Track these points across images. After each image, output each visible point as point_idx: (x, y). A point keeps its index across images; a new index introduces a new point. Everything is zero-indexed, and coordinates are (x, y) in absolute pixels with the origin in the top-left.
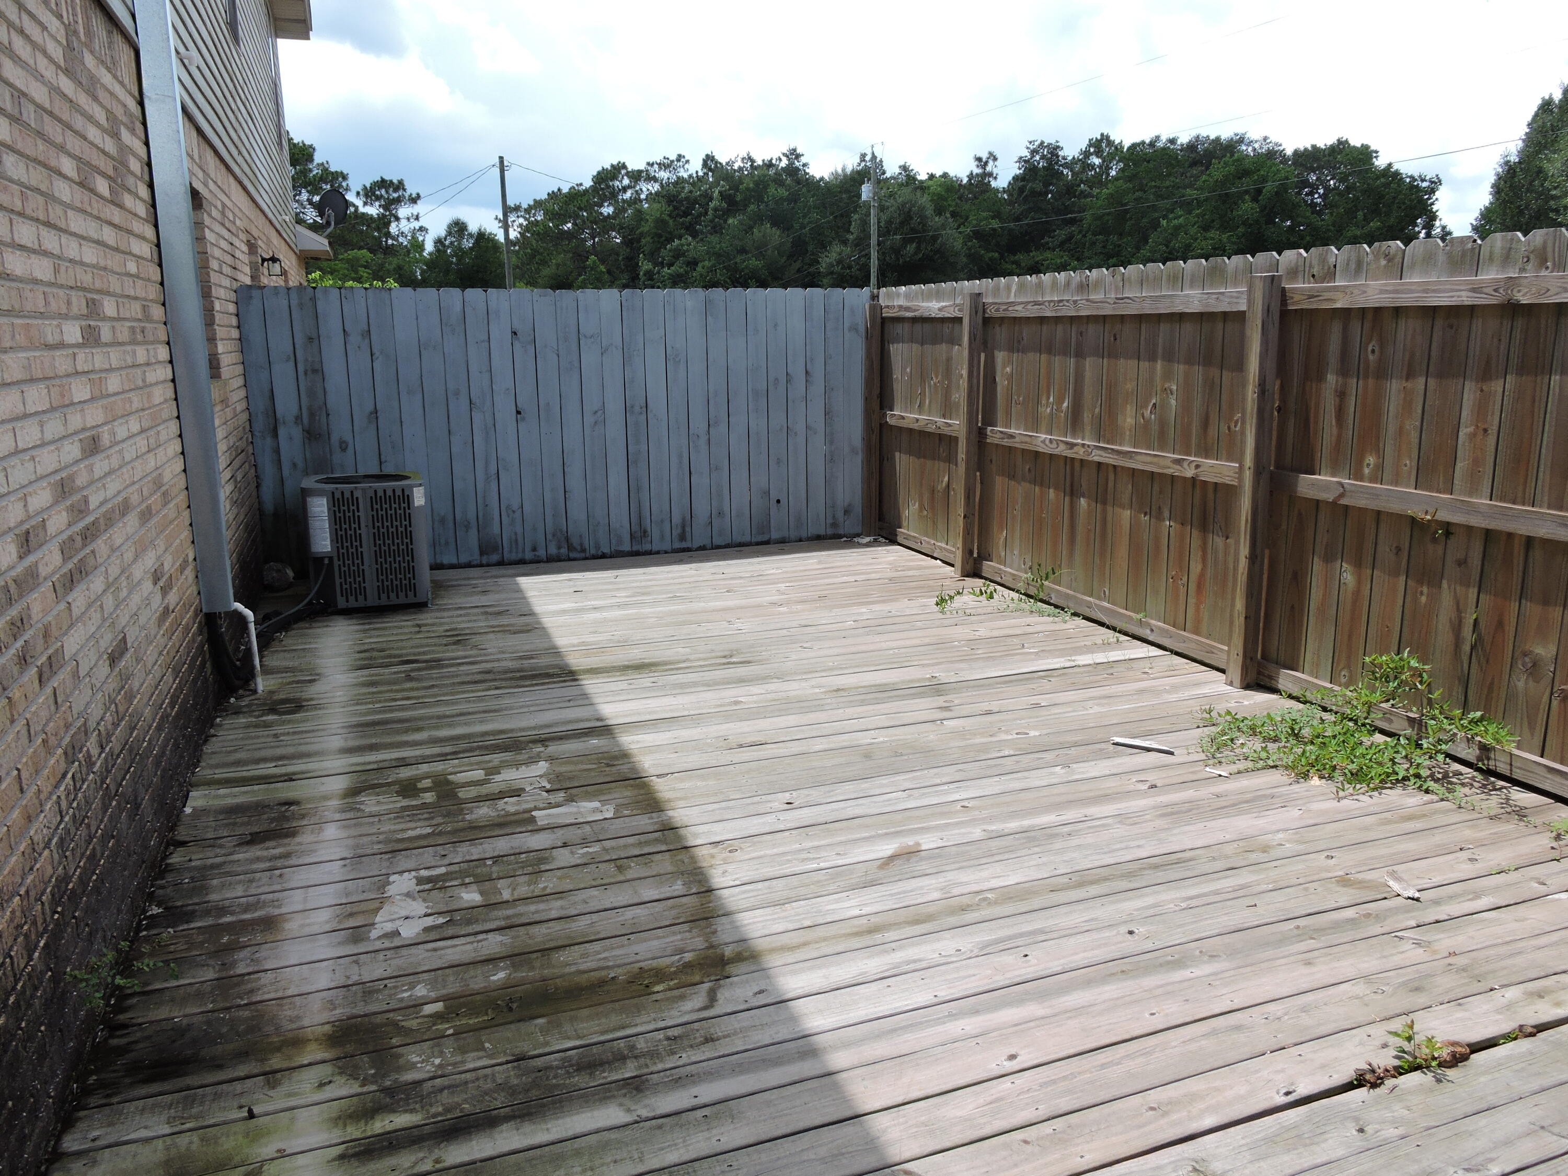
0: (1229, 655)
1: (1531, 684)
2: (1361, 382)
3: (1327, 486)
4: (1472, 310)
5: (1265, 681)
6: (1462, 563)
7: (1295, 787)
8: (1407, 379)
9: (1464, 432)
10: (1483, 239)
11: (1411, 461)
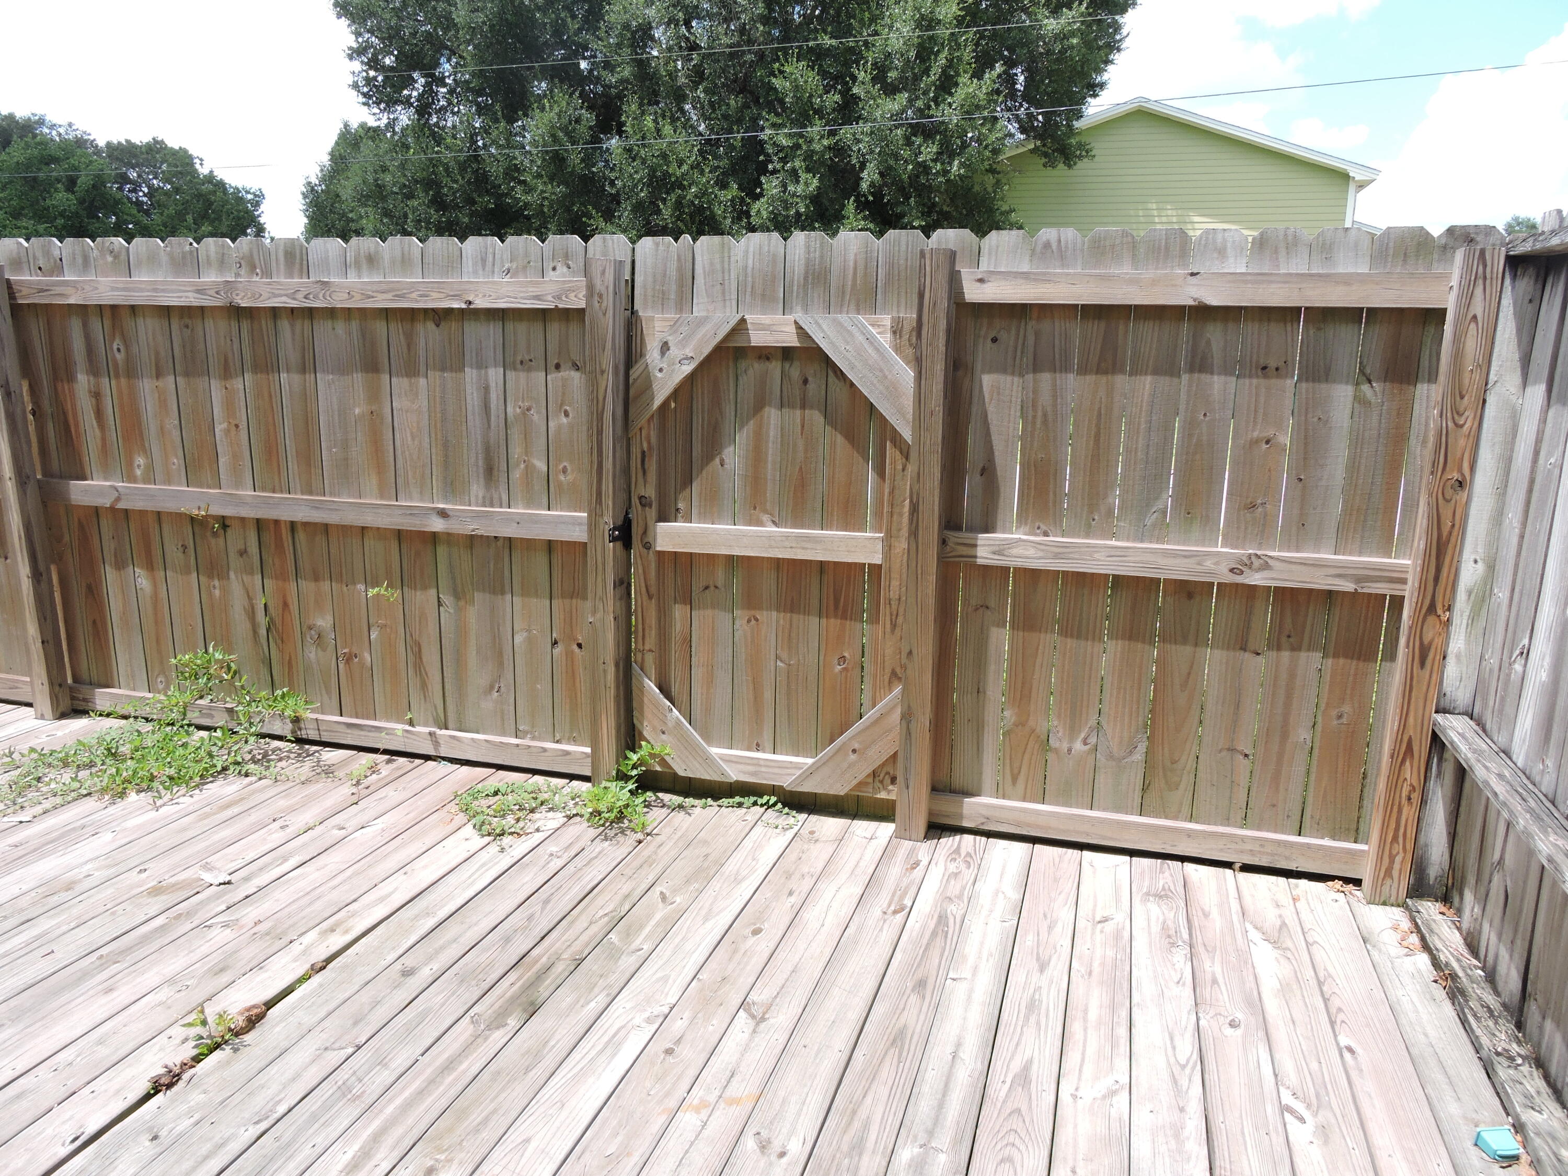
0: (32, 688)
1: (320, 653)
2: (113, 382)
3: (101, 491)
4: (201, 311)
5: (81, 706)
6: (243, 553)
7: (112, 809)
8: (157, 378)
9: (219, 428)
10: (198, 243)
11: (177, 457)
